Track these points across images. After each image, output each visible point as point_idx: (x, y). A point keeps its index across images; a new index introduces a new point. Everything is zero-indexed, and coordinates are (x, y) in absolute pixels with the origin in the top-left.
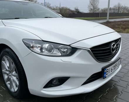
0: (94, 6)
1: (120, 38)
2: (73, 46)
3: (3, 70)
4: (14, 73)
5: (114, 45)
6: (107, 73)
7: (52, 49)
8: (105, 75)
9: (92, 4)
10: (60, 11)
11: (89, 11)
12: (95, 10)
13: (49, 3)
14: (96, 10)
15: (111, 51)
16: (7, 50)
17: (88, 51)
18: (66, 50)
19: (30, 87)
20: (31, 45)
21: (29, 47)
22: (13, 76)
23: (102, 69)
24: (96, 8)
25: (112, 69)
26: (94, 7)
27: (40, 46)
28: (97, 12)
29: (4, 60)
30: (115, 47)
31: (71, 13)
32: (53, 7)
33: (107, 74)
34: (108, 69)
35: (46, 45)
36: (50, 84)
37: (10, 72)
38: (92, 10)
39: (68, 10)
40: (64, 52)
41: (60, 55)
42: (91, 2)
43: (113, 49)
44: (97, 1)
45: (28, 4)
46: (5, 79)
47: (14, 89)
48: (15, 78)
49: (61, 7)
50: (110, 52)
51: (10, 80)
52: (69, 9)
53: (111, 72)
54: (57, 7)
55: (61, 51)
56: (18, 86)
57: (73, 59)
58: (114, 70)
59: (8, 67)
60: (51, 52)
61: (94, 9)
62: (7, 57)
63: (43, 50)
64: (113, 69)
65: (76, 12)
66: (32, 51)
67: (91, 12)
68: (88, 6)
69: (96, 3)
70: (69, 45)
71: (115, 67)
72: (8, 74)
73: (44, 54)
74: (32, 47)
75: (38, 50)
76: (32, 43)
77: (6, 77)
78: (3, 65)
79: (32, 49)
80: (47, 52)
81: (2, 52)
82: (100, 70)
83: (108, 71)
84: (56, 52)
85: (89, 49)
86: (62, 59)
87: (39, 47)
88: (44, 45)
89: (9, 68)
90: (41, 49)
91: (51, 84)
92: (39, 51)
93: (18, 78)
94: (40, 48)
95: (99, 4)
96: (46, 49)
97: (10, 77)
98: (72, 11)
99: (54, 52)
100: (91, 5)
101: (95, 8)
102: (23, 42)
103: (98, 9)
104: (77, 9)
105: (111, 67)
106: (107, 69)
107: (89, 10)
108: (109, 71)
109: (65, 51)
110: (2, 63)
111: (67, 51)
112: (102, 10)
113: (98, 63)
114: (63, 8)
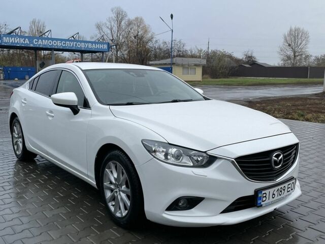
0: (296, 49)
1: (297, 145)
2: (210, 153)
3: (105, 184)
4: (124, 187)
5: (277, 156)
6: (264, 199)
7: (181, 156)
8: (259, 202)
9: (289, 45)
10: (207, 61)
11: (282, 62)
12: (298, 58)
13: (183, 41)
14: (301, 59)
15: (273, 165)
16: (117, 152)
17: (232, 162)
18: (201, 158)
19: (147, 208)
20: (153, 149)
21: (150, 151)
22: (121, 193)
23: (255, 191)
24: (301, 55)
25: (273, 194)
26: (295, 53)
27: (165, 150)
28: (304, 64)
29: (109, 168)
30: (281, 159)
31: (235, 65)
32: (191, 52)
33: (263, 201)
34: (265, 193)
35: (173, 151)
36: (175, 206)
37: (117, 186)
38: (289, 58)
39: (226, 59)
40: (197, 161)
41: (192, 165)
42: (288, 38)
43: (275, 161)
44: (303, 38)
45: (145, 75)
46: (107, 198)
47: (121, 213)
48: (123, 196)
49: (210, 51)
50: (271, 166)
51: (116, 199)
52: (230, 57)
53: (271, 199)
54: (201, 51)
55: (194, 159)
56: (128, 208)
57: (209, 172)
58: (279, 197)
59: (114, 178)
60: (179, 160)
61: (295, 56)
62: (116, 164)
63: (169, 157)
64: (276, 195)
65: (247, 63)
66: (154, 157)
67: (287, 65)
68: (278, 50)
69: (299, 42)
70: (205, 152)
71: (281, 191)
72: (112, 190)
73: (169, 161)
74: (155, 151)
75: (161, 156)
76: (154, 146)
77: (108, 194)
78: (106, 175)
79: (153, 154)
80: (173, 159)
81: (108, 156)
82: (251, 193)
83: (265, 197)
84: (186, 160)
85: (234, 160)
86: (193, 171)
87: (163, 151)
88: (170, 150)
89: (116, 179)
90: (166, 155)
91: (177, 205)
92: (164, 158)
93: (130, 194)
94: (164, 154)
95: (308, 46)
96: (173, 156)
97: (116, 194)
98: (237, 61)
99: (183, 161)
100: (288, 48)
101: (297, 54)
102: (143, 143)
103: (307, 57)
104: (251, 57)
105: (271, 190)
106: (263, 192)
107: (283, 60)
108: (267, 196)
109: (199, 159)
110: (105, 172)
111: (202, 161)
112: (317, 59)
113: (246, 180)
114: (214, 53)
